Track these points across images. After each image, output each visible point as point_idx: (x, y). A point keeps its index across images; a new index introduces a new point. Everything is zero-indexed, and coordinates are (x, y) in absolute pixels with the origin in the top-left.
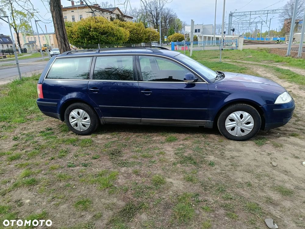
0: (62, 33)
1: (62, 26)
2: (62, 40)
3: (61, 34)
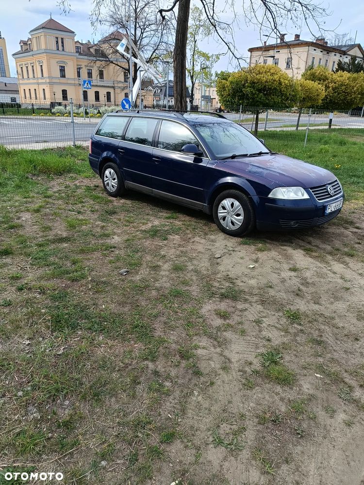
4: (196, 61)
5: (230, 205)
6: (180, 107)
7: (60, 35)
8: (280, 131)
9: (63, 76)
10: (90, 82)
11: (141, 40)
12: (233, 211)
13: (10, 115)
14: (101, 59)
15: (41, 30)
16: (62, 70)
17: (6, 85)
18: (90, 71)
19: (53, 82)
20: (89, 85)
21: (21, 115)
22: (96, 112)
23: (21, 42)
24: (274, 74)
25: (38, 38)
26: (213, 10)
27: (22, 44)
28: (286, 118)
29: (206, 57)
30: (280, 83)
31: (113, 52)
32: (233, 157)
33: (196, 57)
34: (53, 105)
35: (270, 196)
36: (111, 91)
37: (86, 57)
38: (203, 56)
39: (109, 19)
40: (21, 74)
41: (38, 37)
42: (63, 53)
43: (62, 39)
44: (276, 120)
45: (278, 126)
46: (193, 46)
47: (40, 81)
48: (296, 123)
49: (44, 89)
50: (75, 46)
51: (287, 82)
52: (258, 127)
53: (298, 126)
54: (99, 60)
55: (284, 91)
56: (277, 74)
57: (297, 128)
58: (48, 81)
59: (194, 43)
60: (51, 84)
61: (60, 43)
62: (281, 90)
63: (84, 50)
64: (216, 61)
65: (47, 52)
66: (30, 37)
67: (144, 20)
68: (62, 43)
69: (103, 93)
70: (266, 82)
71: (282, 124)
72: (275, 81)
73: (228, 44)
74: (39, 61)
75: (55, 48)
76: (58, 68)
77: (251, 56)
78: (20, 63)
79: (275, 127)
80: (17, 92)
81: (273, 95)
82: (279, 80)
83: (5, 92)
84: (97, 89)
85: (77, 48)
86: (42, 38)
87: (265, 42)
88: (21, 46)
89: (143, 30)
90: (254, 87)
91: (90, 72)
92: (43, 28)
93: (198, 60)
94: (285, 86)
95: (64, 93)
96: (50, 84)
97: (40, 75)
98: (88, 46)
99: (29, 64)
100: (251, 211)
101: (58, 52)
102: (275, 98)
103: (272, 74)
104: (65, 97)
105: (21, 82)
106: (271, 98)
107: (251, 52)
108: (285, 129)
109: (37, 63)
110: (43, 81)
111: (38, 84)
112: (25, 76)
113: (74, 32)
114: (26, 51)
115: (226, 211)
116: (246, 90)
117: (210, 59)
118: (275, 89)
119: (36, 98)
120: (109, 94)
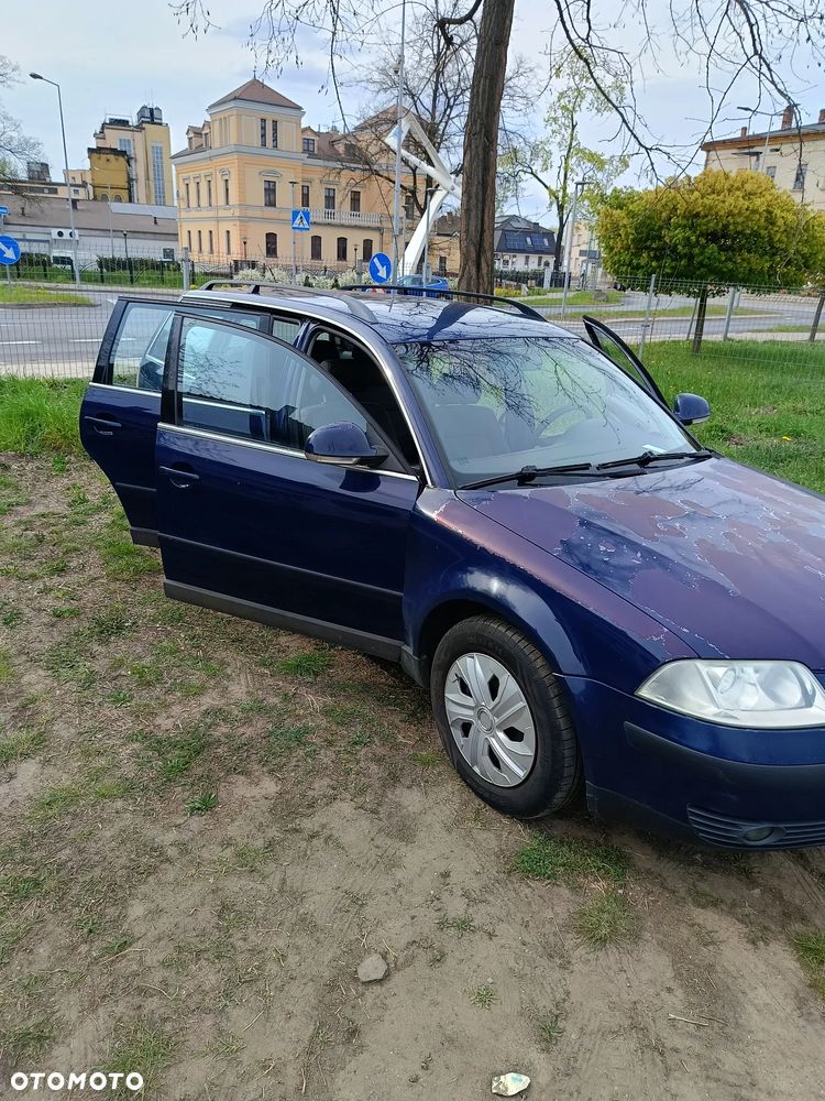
0: (477, 226)
1: (484, 201)
2: (472, 249)
3: (472, 228)
4: (572, 170)
5: (484, 680)
6: (474, 277)
7: (271, 113)
8: (765, 342)
9: (271, 203)
10: (307, 215)
11: (447, 123)
12: (497, 712)
13: (144, 285)
14: (352, 165)
15: (232, 104)
16: (270, 190)
17: (156, 223)
18: (332, 192)
19: (250, 215)
20: (305, 222)
21: (166, 287)
22: (331, 282)
23: (191, 129)
24: (755, 194)
25: (224, 121)
26: (589, 21)
27: (192, 135)
28: (786, 307)
29: (597, 161)
30: (771, 221)
31: (382, 150)
32: (525, 478)
33: (572, 161)
34: (237, 266)
35: (646, 692)
36: (374, 237)
37: (321, 162)
38: (589, 161)
39: (376, 76)
40: (185, 197)
41: (225, 118)
42: (275, 152)
43: (275, 122)
44: (761, 313)
45: (761, 327)
46: (567, 136)
47: (222, 213)
48: (810, 323)
49: (228, 232)
50: (301, 136)
51: (790, 217)
52: (705, 329)
53: (814, 329)
54: (347, 168)
55: (780, 241)
56: (762, 195)
57: (813, 336)
58: (237, 214)
59: (569, 131)
60: (244, 220)
61: (269, 133)
62: (771, 238)
63: (321, 147)
64: (621, 172)
65: (239, 150)
66: (209, 119)
67: (456, 78)
68: (275, 130)
69: (355, 241)
70: (730, 214)
71: (773, 324)
72: (754, 212)
73: (621, 110)
74: (222, 171)
75: (257, 141)
76: (262, 186)
77: (707, 160)
78: (185, 175)
79: (753, 331)
80: (174, 236)
81: (749, 252)
82: (770, 212)
83: (152, 236)
84: (343, 233)
85: (307, 142)
86: (233, 120)
87: (744, 129)
88: (190, 139)
89: (452, 100)
90: (692, 227)
91: (332, 194)
92: (235, 98)
93: (578, 170)
94: (782, 229)
95: (271, 239)
96: (240, 221)
97: (222, 201)
98: (331, 139)
99: (203, 178)
100: (566, 735)
101: (263, 151)
102: (753, 260)
103: (749, 195)
104: (271, 250)
105: (184, 214)
106: (743, 260)
107: (708, 151)
108: (780, 337)
109: (219, 175)
110: (229, 213)
111: (218, 220)
112: (193, 203)
113: (300, 108)
114: (200, 149)
115: (470, 702)
116: (671, 234)
117: (607, 167)
118: (756, 234)
119: (212, 251)
120: (368, 244)
